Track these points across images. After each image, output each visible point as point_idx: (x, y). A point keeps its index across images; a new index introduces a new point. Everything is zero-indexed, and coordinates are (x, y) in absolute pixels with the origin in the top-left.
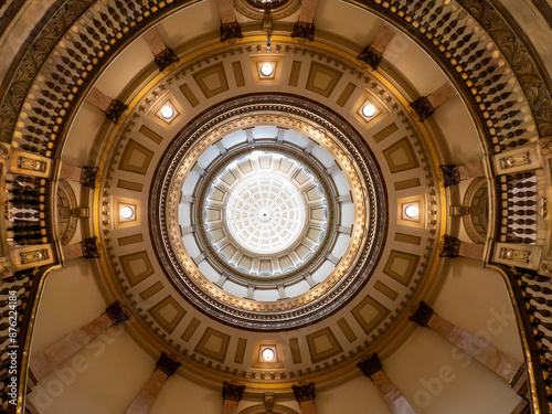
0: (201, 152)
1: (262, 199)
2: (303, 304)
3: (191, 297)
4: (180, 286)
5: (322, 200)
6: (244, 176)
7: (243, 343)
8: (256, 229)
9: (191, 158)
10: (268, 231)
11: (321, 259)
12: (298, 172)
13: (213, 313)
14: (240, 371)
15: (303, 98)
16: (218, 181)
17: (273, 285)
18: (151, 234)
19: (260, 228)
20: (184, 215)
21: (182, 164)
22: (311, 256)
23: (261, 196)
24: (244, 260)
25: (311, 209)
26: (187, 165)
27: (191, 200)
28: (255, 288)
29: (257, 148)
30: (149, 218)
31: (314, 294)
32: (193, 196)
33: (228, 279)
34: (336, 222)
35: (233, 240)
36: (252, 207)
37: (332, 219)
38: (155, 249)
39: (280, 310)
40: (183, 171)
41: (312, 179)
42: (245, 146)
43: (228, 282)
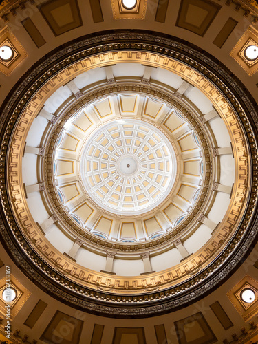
0: (19, 174)
1: (112, 155)
2: (237, 218)
3: (135, 312)
4: (116, 311)
5: (165, 106)
6: (77, 153)
7: (217, 308)
8: (133, 185)
9: (16, 187)
10: (145, 177)
11: (214, 160)
12: (120, 102)
13: (167, 306)
14: (238, 333)
15: (62, 47)
16: (58, 180)
17: (195, 223)
18: (49, 293)
19: (135, 181)
20: (58, 241)
21: (14, 200)
22: (204, 165)
23: (109, 153)
24: (149, 225)
25: (163, 124)
26: (18, 196)
27: (51, 221)
28: (183, 242)
29: (65, 119)
30: (34, 281)
31: (238, 199)
32: (51, 215)
33: (151, 257)
34: (196, 115)
35: (122, 217)
36: (110, 170)
37: (189, 116)
38: (64, 302)
39: (221, 242)
40: (20, 206)
41: (139, 98)
42: (52, 128)
43: (153, 259)
